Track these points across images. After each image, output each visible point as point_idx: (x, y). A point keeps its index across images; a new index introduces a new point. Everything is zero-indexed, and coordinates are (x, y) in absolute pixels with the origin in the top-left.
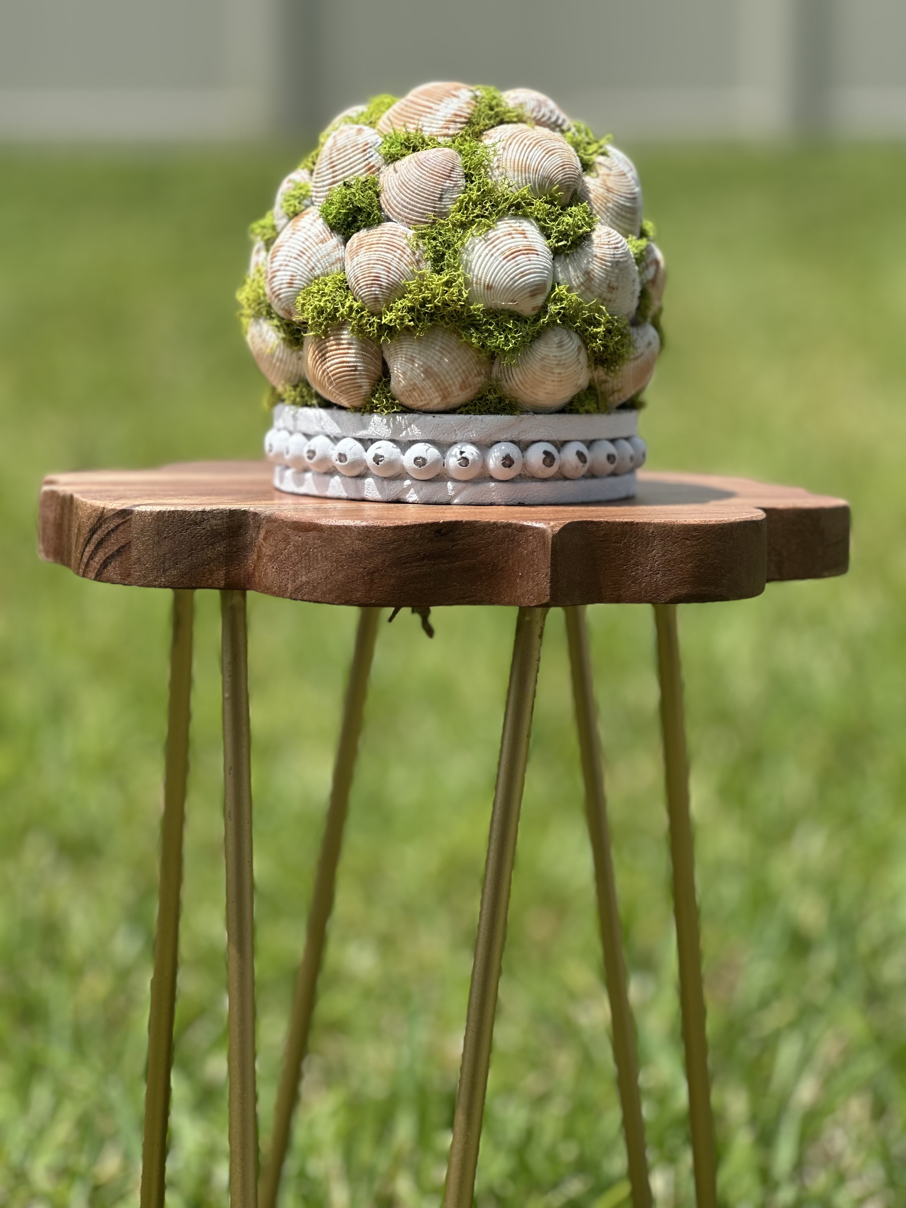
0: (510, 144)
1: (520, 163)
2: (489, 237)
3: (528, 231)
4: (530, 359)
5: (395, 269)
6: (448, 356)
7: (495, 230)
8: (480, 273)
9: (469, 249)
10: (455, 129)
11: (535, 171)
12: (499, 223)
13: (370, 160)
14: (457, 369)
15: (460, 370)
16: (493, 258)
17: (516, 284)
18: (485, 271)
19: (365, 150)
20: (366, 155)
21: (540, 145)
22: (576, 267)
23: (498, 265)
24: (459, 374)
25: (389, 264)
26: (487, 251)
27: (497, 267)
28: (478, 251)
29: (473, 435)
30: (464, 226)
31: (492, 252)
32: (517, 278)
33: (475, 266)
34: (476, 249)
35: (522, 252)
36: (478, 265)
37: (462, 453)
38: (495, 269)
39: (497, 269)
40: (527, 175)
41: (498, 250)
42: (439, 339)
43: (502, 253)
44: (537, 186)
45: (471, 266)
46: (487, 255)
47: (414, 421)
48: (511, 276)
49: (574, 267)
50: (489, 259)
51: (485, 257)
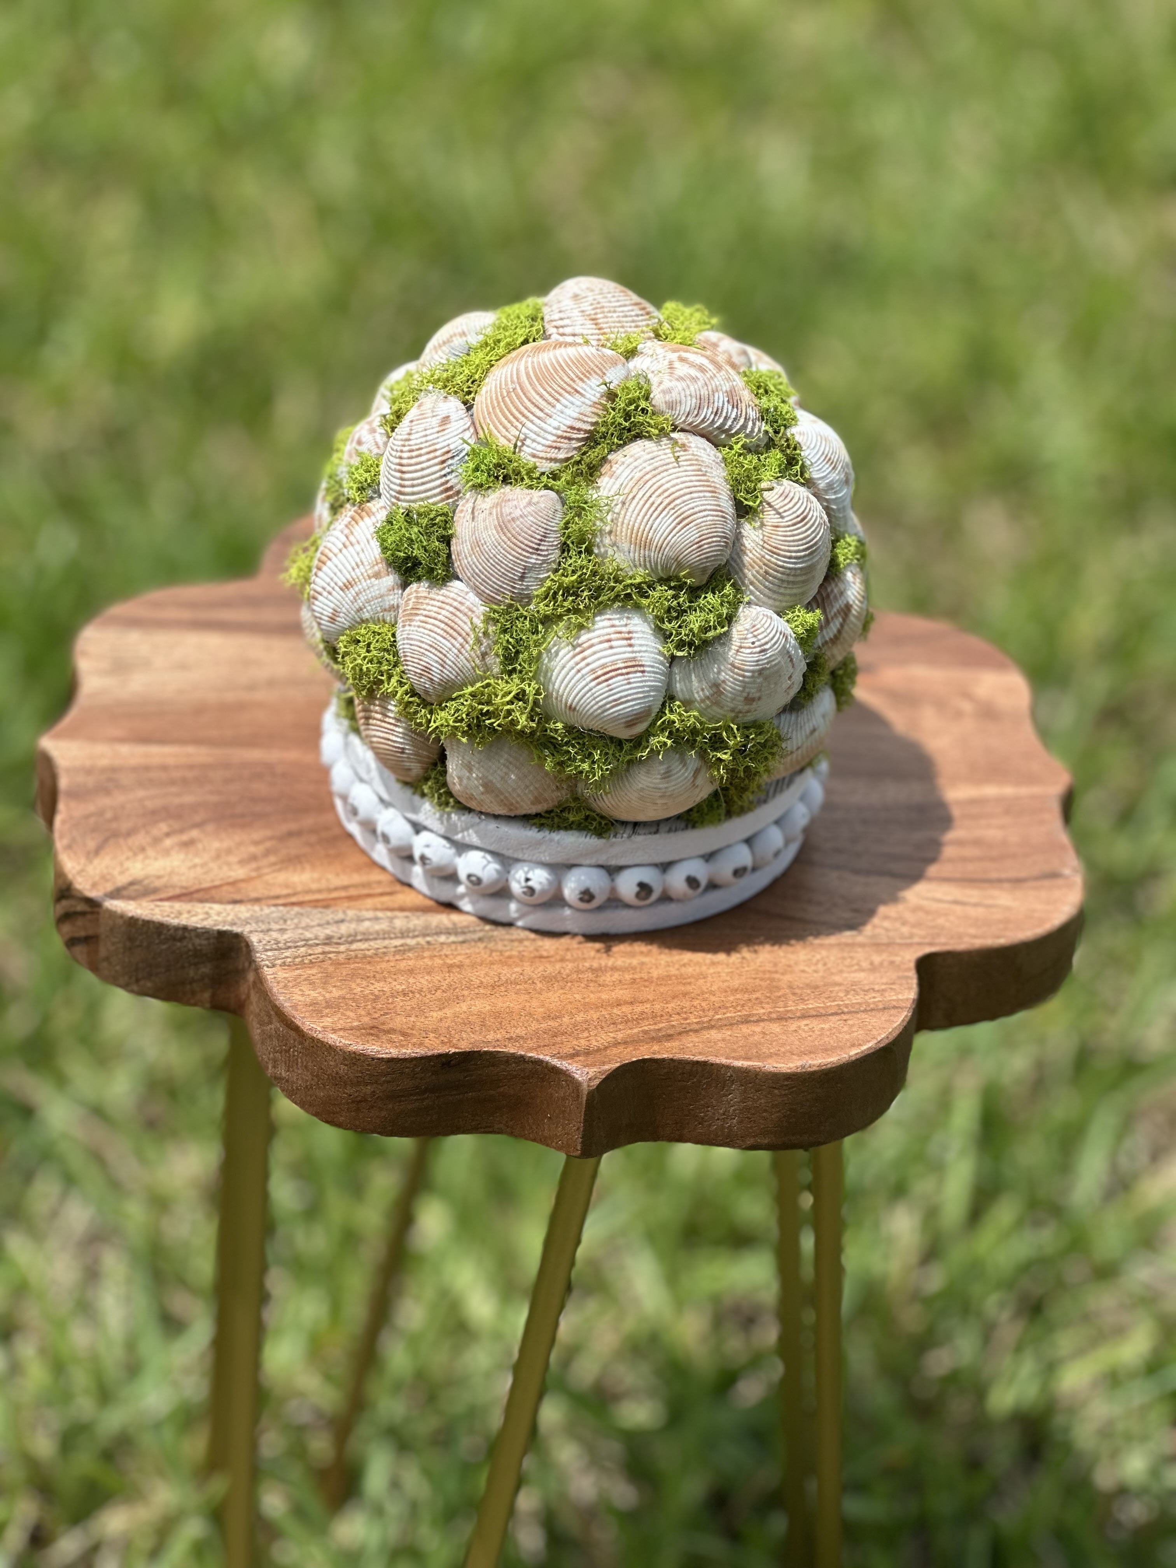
0: (633, 498)
1: (640, 534)
2: (580, 641)
3: (636, 632)
4: (625, 786)
5: (451, 664)
6: (516, 771)
7: (589, 630)
8: (562, 688)
9: (553, 651)
10: (569, 450)
11: (658, 549)
12: (598, 619)
13: (449, 477)
14: (527, 787)
15: (532, 788)
16: (579, 675)
17: (606, 714)
18: (568, 689)
19: (443, 462)
20: (444, 468)
21: (673, 509)
22: (702, 676)
23: (585, 686)
24: (531, 791)
25: (445, 656)
26: (572, 663)
27: (583, 688)
28: (562, 659)
29: (546, 858)
30: (548, 620)
31: (578, 667)
32: (608, 706)
33: (557, 678)
34: (561, 654)
35: (620, 672)
36: (560, 678)
37: (527, 880)
38: (580, 691)
39: (583, 691)
40: (647, 553)
41: (588, 665)
42: (506, 749)
43: (592, 670)
44: (659, 567)
45: (552, 675)
46: (573, 668)
47: (472, 826)
48: (600, 704)
49: (699, 676)
50: (575, 676)
51: (570, 671)
